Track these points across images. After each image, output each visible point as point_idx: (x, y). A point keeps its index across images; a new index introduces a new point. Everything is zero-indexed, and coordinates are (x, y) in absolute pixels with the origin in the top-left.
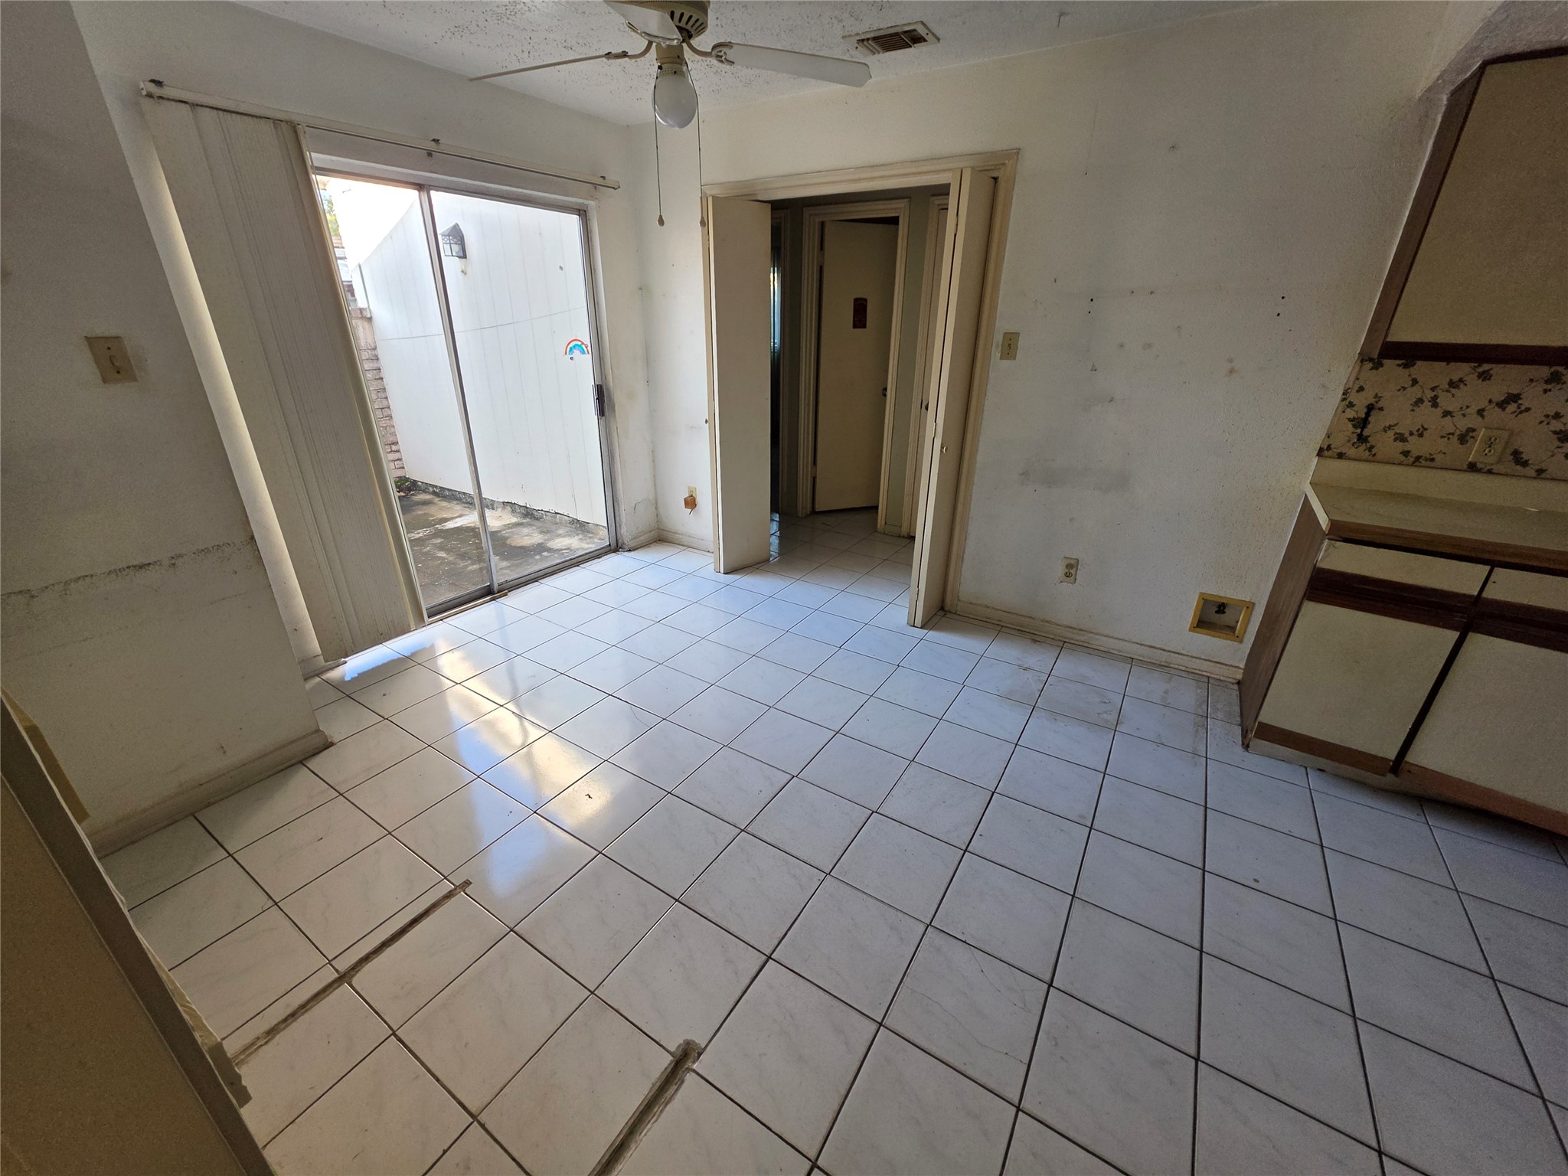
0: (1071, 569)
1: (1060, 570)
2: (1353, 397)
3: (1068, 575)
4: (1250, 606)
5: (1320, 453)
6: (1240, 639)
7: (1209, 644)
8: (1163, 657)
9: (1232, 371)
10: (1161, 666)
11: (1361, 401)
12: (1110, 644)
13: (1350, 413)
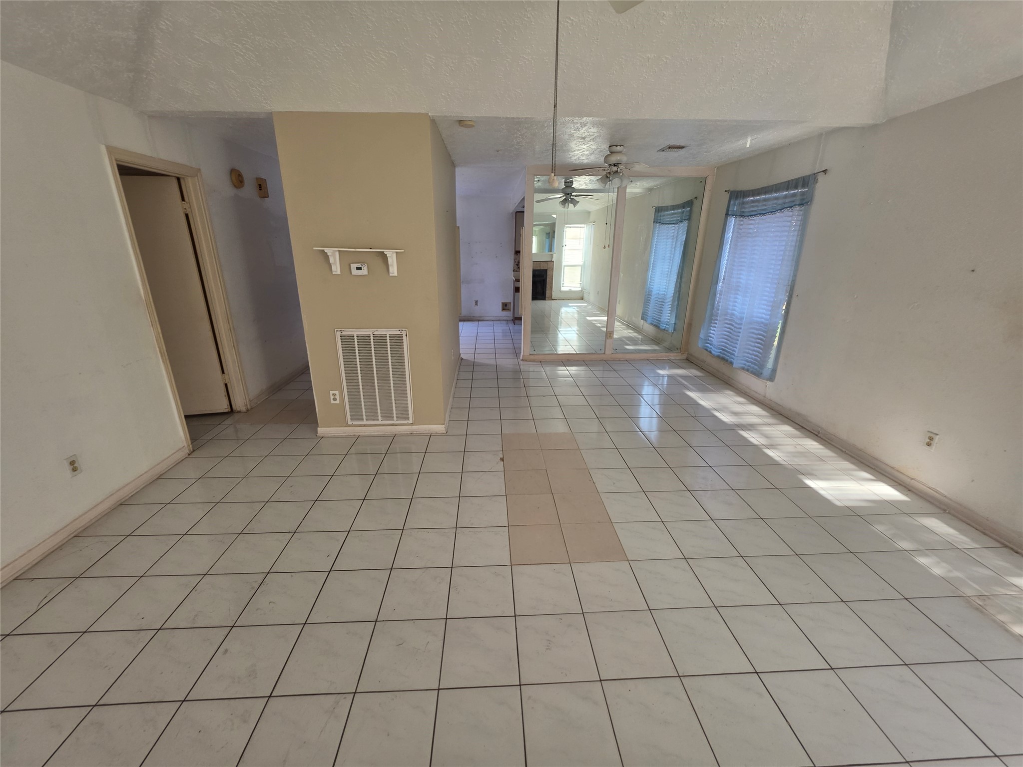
0: (476, 302)
1: (474, 303)
2: (516, 261)
3: (476, 304)
4: (510, 303)
5: (514, 271)
6: (511, 311)
7: (505, 313)
8: (498, 318)
9: (497, 257)
10: (499, 320)
11: (517, 261)
12: (488, 318)
13: (516, 263)
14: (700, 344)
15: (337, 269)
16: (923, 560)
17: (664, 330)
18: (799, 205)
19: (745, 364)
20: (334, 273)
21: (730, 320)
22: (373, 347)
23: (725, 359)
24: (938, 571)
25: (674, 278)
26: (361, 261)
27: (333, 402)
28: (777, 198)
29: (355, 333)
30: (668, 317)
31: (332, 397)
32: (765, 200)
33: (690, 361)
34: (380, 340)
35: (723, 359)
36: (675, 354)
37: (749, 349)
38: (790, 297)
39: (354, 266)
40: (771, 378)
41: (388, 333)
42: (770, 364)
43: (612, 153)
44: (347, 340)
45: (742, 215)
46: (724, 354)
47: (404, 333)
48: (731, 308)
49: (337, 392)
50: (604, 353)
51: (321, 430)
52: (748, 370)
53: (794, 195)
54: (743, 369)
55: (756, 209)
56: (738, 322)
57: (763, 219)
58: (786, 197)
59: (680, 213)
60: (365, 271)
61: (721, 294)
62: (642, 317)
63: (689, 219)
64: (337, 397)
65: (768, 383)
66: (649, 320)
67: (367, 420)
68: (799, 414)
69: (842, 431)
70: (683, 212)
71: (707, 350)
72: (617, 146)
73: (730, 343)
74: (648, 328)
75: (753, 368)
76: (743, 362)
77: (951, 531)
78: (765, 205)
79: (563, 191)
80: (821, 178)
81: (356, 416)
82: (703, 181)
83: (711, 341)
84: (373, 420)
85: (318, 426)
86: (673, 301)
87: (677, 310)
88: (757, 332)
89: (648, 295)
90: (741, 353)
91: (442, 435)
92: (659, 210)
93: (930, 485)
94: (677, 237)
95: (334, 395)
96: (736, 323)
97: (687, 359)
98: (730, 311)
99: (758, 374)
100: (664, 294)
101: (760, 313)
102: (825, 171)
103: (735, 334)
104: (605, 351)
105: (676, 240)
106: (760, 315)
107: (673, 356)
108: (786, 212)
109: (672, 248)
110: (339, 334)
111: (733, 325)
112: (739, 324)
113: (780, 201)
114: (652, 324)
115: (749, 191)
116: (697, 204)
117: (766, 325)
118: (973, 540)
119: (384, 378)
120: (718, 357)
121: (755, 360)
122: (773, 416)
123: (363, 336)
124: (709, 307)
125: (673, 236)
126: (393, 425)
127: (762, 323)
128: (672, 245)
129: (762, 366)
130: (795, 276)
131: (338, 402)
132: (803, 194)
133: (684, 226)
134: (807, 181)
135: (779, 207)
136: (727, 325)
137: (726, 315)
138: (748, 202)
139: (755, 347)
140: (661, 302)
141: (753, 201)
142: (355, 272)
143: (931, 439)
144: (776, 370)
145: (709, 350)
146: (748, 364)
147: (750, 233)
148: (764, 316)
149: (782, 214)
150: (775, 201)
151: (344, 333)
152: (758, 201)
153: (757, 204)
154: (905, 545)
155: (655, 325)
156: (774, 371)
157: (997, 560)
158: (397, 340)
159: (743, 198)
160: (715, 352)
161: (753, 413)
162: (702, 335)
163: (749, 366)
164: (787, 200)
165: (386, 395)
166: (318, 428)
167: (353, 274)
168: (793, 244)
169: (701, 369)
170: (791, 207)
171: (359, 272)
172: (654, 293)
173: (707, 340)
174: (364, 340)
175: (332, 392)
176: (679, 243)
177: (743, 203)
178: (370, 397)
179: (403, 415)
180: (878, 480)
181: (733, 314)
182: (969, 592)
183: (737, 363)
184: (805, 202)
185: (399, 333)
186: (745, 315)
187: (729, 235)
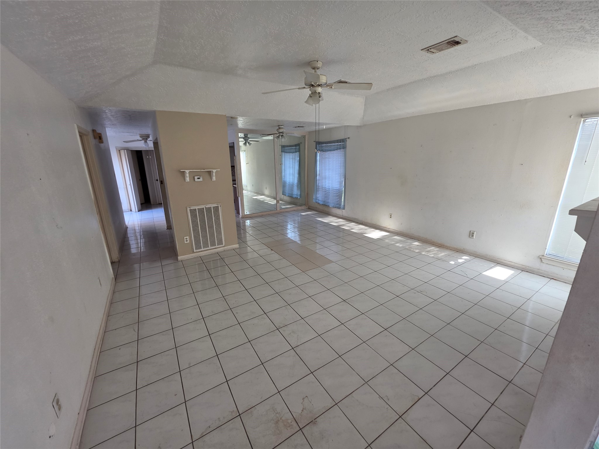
14: (314, 201)
15: (188, 179)
16: (397, 245)
17: (295, 198)
18: (343, 148)
19: (334, 205)
20: (186, 181)
21: (324, 190)
22: (205, 213)
23: (326, 205)
24: (401, 246)
25: (297, 175)
26: (199, 175)
27: (186, 242)
28: (334, 145)
29: (197, 208)
30: (296, 192)
31: (185, 240)
32: (330, 146)
33: (310, 209)
34: (208, 210)
35: (325, 205)
36: (304, 207)
37: (334, 200)
38: (345, 179)
39: (196, 178)
40: (344, 209)
41: (212, 206)
42: (342, 204)
43: (279, 128)
44: (193, 212)
45: (322, 151)
46: (325, 203)
47: (219, 205)
48: (324, 185)
49: (188, 237)
50: (277, 210)
51: (180, 258)
52: (335, 207)
53: (340, 145)
54: (333, 207)
55: (327, 149)
56: (328, 190)
57: (330, 153)
58: (337, 145)
59: (294, 148)
60: (201, 180)
61: (319, 181)
62: (282, 194)
63: (299, 151)
64: (188, 240)
65: (343, 210)
66: (287, 195)
67: (203, 248)
68: (355, 219)
69: (369, 221)
70: (296, 148)
71: (317, 203)
72: (281, 126)
73: (326, 199)
74: (286, 198)
75: (337, 206)
76: (333, 205)
77: (400, 238)
78: (330, 148)
79: (243, 138)
80: (348, 139)
81: (198, 247)
82: (304, 137)
83: (318, 199)
84: (206, 248)
85: (178, 256)
86: (298, 186)
87: (300, 189)
88: (336, 193)
89: (284, 184)
90: (332, 201)
91: (238, 248)
92: (283, 147)
93: (393, 229)
94: (295, 158)
95: (186, 239)
96: (327, 191)
97: (309, 208)
98: (324, 187)
99: (339, 208)
100: (292, 183)
101: (336, 186)
102: (349, 138)
103: (328, 195)
104: (277, 209)
105: (295, 160)
106: (336, 187)
107: (303, 207)
108: (339, 150)
109: (293, 163)
110: (188, 209)
111: (326, 192)
112: (328, 191)
113: (336, 147)
114: (288, 196)
115: (324, 142)
116: (301, 145)
117: (339, 190)
118: (405, 238)
119: (211, 227)
120: (323, 204)
121: (337, 203)
122: (347, 221)
123: (201, 209)
124: (315, 186)
125: (293, 158)
126: (215, 248)
127: (337, 189)
128: (293, 162)
129: (340, 205)
130: (345, 172)
131: (188, 242)
132: (343, 145)
133: (297, 154)
134: (343, 141)
135: (336, 149)
136: (324, 192)
137: (323, 188)
138: (324, 146)
139: (336, 198)
140: (292, 186)
141: (326, 146)
142: (196, 180)
143: (391, 216)
144: (345, 205)
145: (318, 202)
146: (335, 205)
147: (327, 157)
148: (337, 187)
149: (337, 151)
150: (334, 147)
151: (191, 208)
152: (328, 146)
153: (327, 147)
154: (393, 243)
155: (290, 196)
156: (344, 205)
157: (410, 241)
158: (216, 209)
159: (322, 144)
160: (321, 203)
161: (341, 222)
162: (314, 197)
163: (335, 206)
164: (338, 146)
165: (212, 235)
166: (178, 257)
167: (196, 181)
168: (343, 161)
169: (316, 211)
170: (340, 149)
171: (199, 180)
172: (287, 182)
173: (316, 199)
174: (201, 211)
175: (185, 238)
176: (296, 161)
177: (322, 146)
178: (204, 237)
179: (220, 242)
180: (381, 231)
181: (325, 188)
182: (407, 248)
183: (331, 205)
184: (344, 147)
185: (217, 205)
186: (330, 188)
187: (318, 158)
